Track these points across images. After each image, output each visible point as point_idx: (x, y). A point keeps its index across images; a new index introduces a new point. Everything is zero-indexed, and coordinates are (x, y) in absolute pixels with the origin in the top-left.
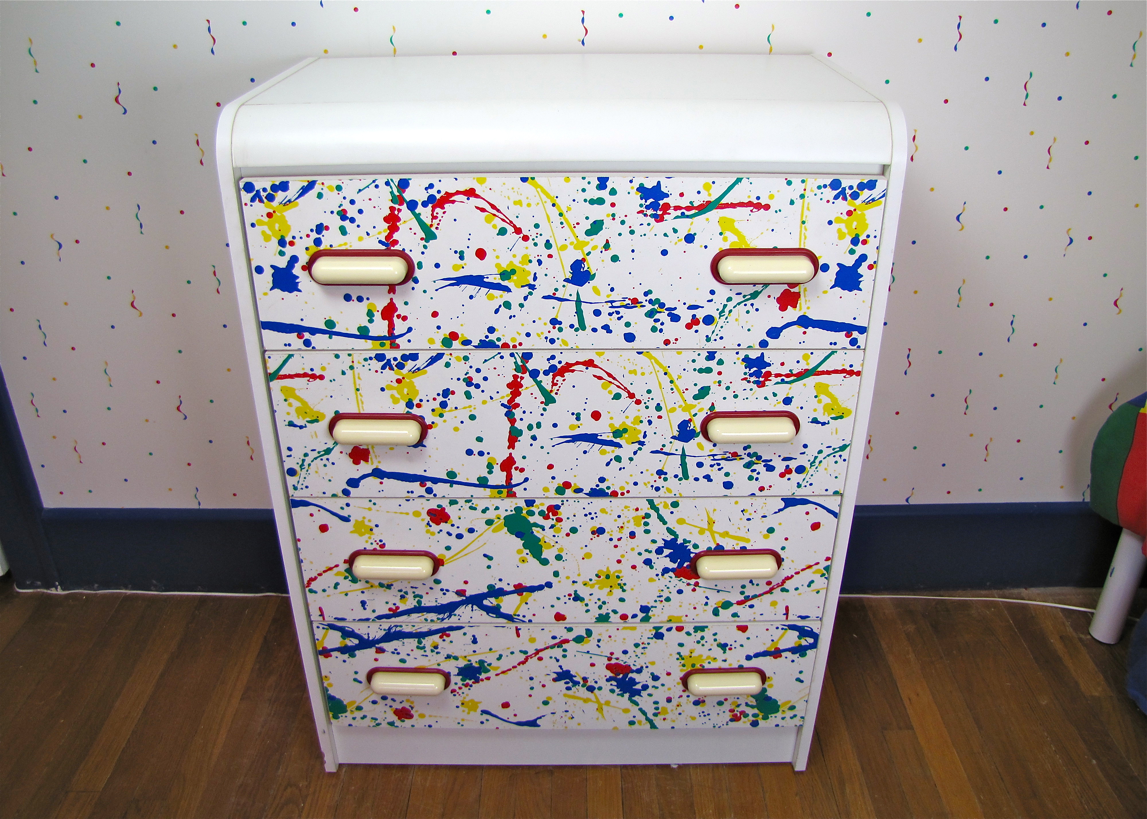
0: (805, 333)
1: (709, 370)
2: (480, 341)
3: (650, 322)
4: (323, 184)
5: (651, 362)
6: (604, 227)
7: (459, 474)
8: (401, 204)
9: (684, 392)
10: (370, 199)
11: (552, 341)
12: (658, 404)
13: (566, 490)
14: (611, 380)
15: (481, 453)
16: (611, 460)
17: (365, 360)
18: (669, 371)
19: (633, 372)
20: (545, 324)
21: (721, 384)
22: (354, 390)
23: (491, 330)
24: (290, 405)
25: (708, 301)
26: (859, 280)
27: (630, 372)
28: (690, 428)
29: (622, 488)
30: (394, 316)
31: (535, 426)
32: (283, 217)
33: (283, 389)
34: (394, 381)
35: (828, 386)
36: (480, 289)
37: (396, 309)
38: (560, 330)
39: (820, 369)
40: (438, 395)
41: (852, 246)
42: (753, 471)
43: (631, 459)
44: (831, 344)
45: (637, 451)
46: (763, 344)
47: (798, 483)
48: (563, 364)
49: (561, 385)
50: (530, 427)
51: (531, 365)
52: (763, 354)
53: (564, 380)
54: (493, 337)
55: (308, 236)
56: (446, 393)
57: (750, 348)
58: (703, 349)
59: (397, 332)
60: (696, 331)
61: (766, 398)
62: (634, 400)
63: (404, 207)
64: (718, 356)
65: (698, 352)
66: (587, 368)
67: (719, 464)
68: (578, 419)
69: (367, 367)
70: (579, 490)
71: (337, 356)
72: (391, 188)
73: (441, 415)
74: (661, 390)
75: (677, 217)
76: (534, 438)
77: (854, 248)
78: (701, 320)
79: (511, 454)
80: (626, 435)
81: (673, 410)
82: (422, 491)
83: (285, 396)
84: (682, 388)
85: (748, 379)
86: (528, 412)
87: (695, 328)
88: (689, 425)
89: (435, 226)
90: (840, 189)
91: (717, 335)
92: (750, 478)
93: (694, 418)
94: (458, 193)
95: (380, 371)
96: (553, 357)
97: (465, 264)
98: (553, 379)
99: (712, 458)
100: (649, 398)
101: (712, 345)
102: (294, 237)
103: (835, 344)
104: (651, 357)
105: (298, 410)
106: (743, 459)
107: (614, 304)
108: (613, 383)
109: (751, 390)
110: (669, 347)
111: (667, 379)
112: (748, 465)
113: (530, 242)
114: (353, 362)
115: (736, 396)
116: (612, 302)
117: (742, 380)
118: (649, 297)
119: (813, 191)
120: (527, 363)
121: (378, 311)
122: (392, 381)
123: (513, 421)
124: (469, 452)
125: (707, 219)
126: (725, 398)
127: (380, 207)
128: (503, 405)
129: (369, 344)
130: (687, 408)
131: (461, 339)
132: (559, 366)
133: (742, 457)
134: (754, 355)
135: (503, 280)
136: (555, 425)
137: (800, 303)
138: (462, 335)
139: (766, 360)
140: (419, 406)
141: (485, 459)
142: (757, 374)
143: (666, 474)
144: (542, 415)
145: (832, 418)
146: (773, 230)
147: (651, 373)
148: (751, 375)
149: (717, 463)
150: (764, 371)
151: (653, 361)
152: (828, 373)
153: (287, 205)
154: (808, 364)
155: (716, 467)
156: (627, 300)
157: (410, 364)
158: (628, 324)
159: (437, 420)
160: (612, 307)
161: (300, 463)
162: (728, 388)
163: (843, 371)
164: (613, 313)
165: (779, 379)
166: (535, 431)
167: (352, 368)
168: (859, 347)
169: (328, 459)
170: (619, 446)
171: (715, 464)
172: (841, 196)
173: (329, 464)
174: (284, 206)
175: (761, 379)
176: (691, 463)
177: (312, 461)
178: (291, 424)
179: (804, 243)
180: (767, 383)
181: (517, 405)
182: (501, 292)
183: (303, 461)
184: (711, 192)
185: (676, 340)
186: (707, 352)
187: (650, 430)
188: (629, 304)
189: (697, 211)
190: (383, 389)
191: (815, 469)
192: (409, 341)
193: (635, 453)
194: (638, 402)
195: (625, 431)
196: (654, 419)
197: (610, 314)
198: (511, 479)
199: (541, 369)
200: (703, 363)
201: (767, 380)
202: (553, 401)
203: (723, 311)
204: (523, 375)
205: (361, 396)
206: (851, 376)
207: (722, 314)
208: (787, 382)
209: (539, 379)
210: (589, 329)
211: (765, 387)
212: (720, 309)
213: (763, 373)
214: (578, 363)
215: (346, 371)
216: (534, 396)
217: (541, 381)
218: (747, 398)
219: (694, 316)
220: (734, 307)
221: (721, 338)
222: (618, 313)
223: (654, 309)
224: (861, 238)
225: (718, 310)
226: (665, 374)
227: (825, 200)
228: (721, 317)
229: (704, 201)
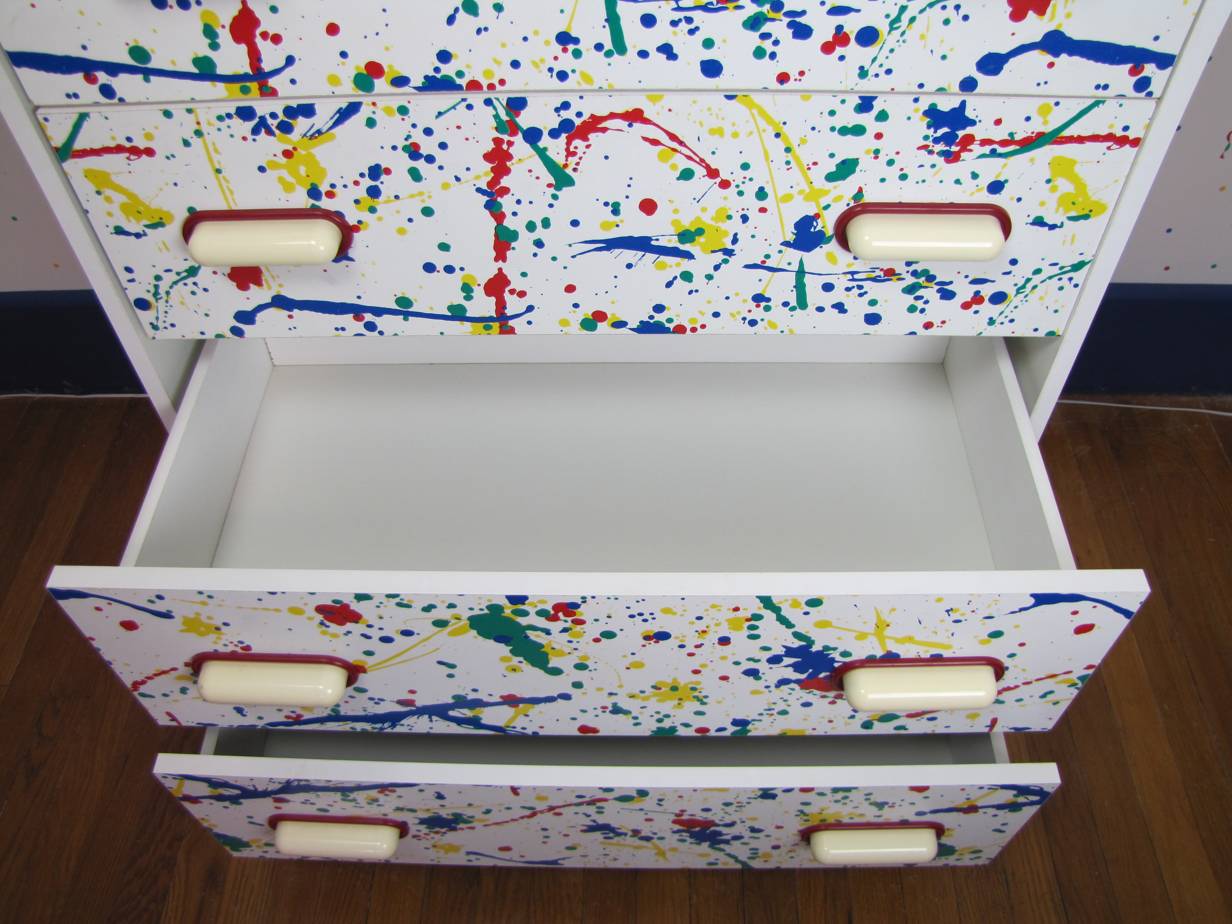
0: (1051, 65)
1: (859, 130)
2: (426, 77)
3: (753, 39)
5: (753, 115)
7: (416, 300)
9: (809, 169)
11: (562, 76)
12: (761, 189)
13: (599, 324)
14: (675, 145)
15: (449, 269)
16: (675, 278)
17: (220, 118)
18: (785, 130)
19: (718, 132)
20: (547, 43)
21: (880, 155)
22: (212, 173)
23: (444, 56)
24: (109, 200)
27: (712, 132)
28: (815, 228)
29: (692, 320)
30: (255, 36)
31: (539, 225)
33: (89, 174)
34: (280, 154)
35: (1074, 163)
37: (256, 23)
38: (577, 54)
39: (1066, 133)
40: (362, 175)
42: (918, 298)
43: (709, 277)
44: (1097, 87)
45: (720, 264)
46: (968, 85)
47: (991, 319)
48: (586, 117)
49: (582, 155)
50: (531, 227)
51: (525, 120)
52: (963, 103)
53: (588, 147)
54: (448, 70)
56: (375, 172)
57: (941, 90)
58: (852, 91)
59: (267, 67)
60: (842, 58)
61: (958, 182)
62: (718, 180)
64: (878, 106)
65: (840, 97)
66: (630, 125)
67: (860, 288)
68: (616, 211)
69: (226, 132)
70: (619, 324)
71: (168, 114)
73: (373, 210)
74: (768, 165)
76: (539, 244)
78: (852, 37)
79: (500, 270)
80: (701, 239)
81: (787, 198)
82: (359, 327)
83: (95, 185)
84: (807, 160)
85: (930, 148)
86: (525, 202)
87: (839, 51)
88: (815, 224)
91: (881, 66)
92: (912, 310)
93: (824, 214)
95: (250, 137)
96: (566, 106)
98: (569, 144)
99: (849, 277)
100: (745, 178)
101: (868, 86)
103: (1106, 87)
104: (751, 105)
105: (124, 208)
106: (903, 279)
107: (682, 4)
108: (680, 152)
109: (933, 166)
110: (786, 86)
111: (780, 144)
112: (910, 290)
114: (198, 123)
115: (903, 177)
117: (920, 148)
120: (518, 115)
121: (224, 27)
122: (275, 155)
123: (499, 217)
124: (429, 268)
126: (883, 180)
128: (479, 190)
129: (220, 89)
130: (812, 195)
131: (389, 74)
132: (578, 122)
133: (901, 276)
134: (946, 104)
136: (575, 223)
137: (1053, 7)
138: (390, 67)
139: (969, 113)
140: (330, 195)
141: (457, 278)
142: (948, 139)
143: (768, 300)
144: (551, 206)
145: (1071, 219)
147: (751, 133)
148: (936, 141)
149: (857, 286)
150: (961, 133)
151: (755, 111)
152: (1080, 140)
154: (1045, 123)
155: (855, 292)
157: (301, 124)
158: (708, 44)
159: (365, 216)
160: (678, 9)
161: (153, 290)
162: (891, 163)
163: (1110, 137)
164: (680, 21)
165: (987, 149)
166: (540, 233)
167: (198, 133)
168: (1150, 95)
169: (195, 284)
170: (689, 256)
171: (853, 288)
173: (200, 292)
175: (955, 149)
176: (812, 285)
177: (171, 287)
178: (119, 231)
180: (964, 155)
181: (505, 191)
183: (156, 287)
185: (802, 73)
186: (861, 98)
187: (744, 231)
188: (711, 3)
190: (262, 169)
191: (1023, 298)
192: (293, 82)
193: (717, 268)
194: (725, 184)
195: (700, 232)
196: (753, 214)
197: (674, 23)
198: (504, 307)
199: (545, 128)
200: (850, 118)
201: (964, 149)
202: (570, 182)
203: (898, 19)
204: (512, 139)
205: (227, 181)
206: (1121, 146)
207: (895, 26)
208: (1000, 155)
209: (541, 144)
210: (632, 53)
211: (959, 163)
212: (893, 16)
213: (960, 137)
214: (613, 116)
215: (190, 140)
216: (535, 175)
217: (545, 149)
218: (924, 181)
219: (839, 28)
220: (921, 12)
221: (889, 72)
222: (689, 20)
223: (761, 13)
225: (887, 16)
226: (777, 135)
228: (893, 32)
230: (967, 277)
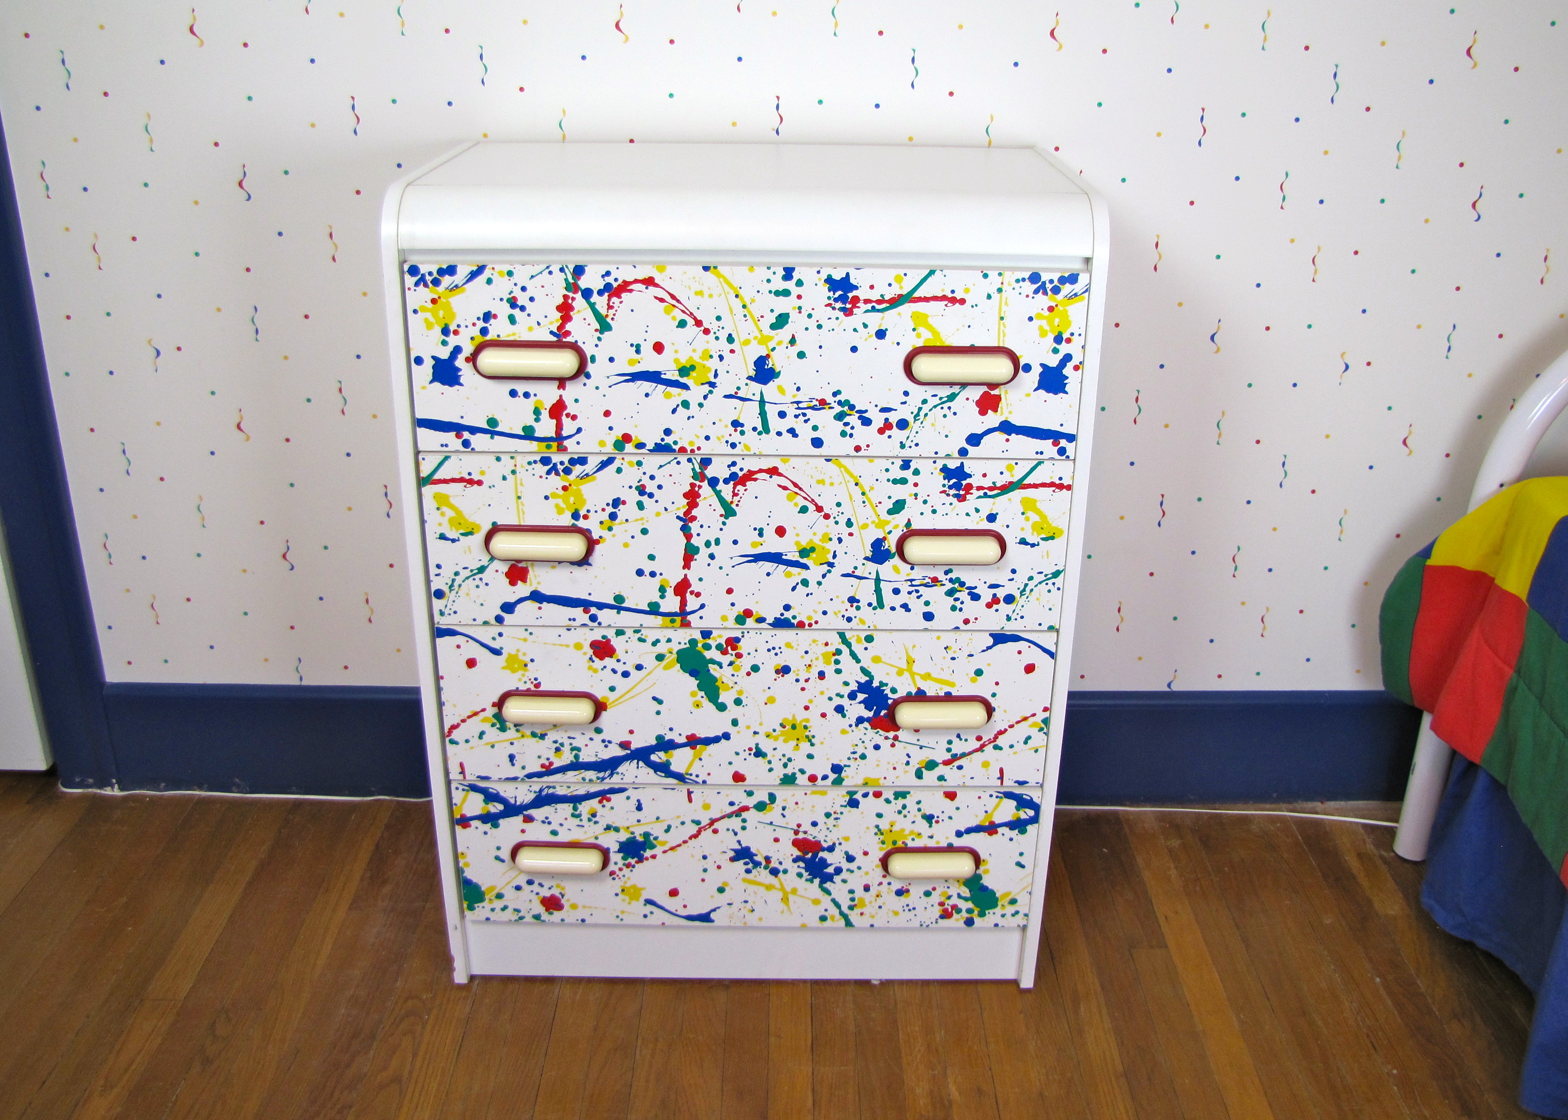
0: (1007, 440)
1: (903, 481)
2: (656, 444)
3: (839, 426)
4: (493, 269)
5: (841, 471)
6: (790, 320)
7: (628, 598)
8: (575, 292)
9: (877, 506)
10: (543, 287)
11: (733, 446)
12: (849, 520)
13: (747, 619)
14: (797, 490)
15: (653, 574)
16: (797, 584)
17: (529, 463)
18: (860, 481)
19: (821, 482)
20: (726, 426)
21: (918, 497)
22: (515, 498)
23: (668, 432)
24: (443, 514)
25: (902, 403)
26: (1065, 382)
27: (818, 482)
28: (884, 547)
29: (809, 618)
30: (562, 415)
31: (713, 543)
32: (448, 303)
33: (437, 496)
34: (560, 488)
35: (1036, 501)
36: (656, 386)
37: (565, 407)
38: (742, 433)
39: (1026, 482)
40: (608, 505)
41: (1055, 345)
42: (956, 599)
43: (819, 583)
44: (1037, 453)
45: (826, 573)
46: (963, 452)
47: (1008, 616)
48: (745, 471)
49: (742, 496)
50: (708, 544)
51: (710, 472)
52: (962, 464)
53: (746, 490)
54: (669, 440)
55: (474, 324)
56: (616, 503)
57: (948, 456)
58: (897, 457)
59: (565, 433)
60: (890, 437)
61: (967, 514)
62: (823, 514)
63: (578, 296)
64: (913, 465)
65: (891, 460)
66: (771, 477)
67: (917, 591)
68: (761, 534)
69: (531, 472)
70: (761, 620)
71: (498, 459)
72: (566, 274)
73: (610, 529)
74: (852, 504)
75: (867, 311)
76: (712, 557)
77: (1057, 347)
78: (894, 425)
79: (686, 575)
80: (813, 555)
81: (865, 526)
82: (584, 618)
83: (438, 503)
84: (875, 501)
85: (947, 492)
86: (705, 527)
87: (888, 433)
88: (884, 544)
89: (611, 316)
90: (1040, 283)
91: (912, 441)
92: (953, 608)
93: (889, 537)
94: (636, 281)
95: (545, 476)
96: (734, 464)
97: (642, 359)
98: (734, 488)
99: (909, 583)
100: (839, 512)
101: (906, 453)
102: (459, 326)
103: (1042, 453)
104: (840, 466)
105: (451, 521)
106: (944, 585)
107: (801, 405)
108: (800, 495)
109: (951, 504)
110: (859, 454)
111: (858, 490)
112: (950, 593)
113: (712, 336)
114: (515, 465)
115: (934, 512)
116: (798, 403)
117: (941, 492)
118: (838, 398)
119: (1011, 285)
120: (706, 469)
121: (546, 409)
122: (557, 489)
123: (689, 537)
124: (640, 573)
125: (899, 314)
126: (922, 514)
127: (553, 295)
128: (678, 517)
129: (534, 446)
130: (881, 524)
131: (635, 441)
132: (740, 474)
133: (943, 583)
134: (953, 464)
135: (681, 376)
136: (735, 542)
137: (1002, 407)
138: (636, 437)
139: (966, 470)
140: (586, 517)
141: (656, 582)
142: (957, 486)
143: (858, 601)
144: (721, 529)
145: (1043, 539)
146: (969, 326)
147: (841, 483)
148: (950, 487)
149: (915, 590)
150: (964, 483)
151: (842, 469)
152: (1035, 486)
153: (454, 290)
154: (1012, 476)
155: (915, 594)
156: (814, 400)
157: (578, 469)
158: (815, 428)
159: (605, 533)
160: (799, 408)
161: (450, 583)
162: (925, 502)
163: (1052, 484)
164: (799, 415)
165: (981, 493)
166: (713, 549)
167: (514, 472)
168: (1068, 457)
169: (481, 579)
170: (805, 567)
171: (913, 591)
172: (1041, 291)
173: (482, 585)
174: (450, 291)
176: (886, 589)
177: (463, 581)
178: (443, 537)
179: (1003, 341)
180: (968, 497)
181: (694, 518)
182: (679, 390)
183: (453, 580)
184: (902, 284)
185: (868, 446)
186: (902, 460)
187: (840, 549)
188: (816, 405)
189: (888, 305)
190: (547, 498)
191: (1025, 599)
192: (578, 443)
193: (824, 576)
194: (827, 517)
195: (813, 549)
196: (845, 537)
197: (796, 417)
198: (686, 605)
199: (721, 477)
200: (897, 472)
201: (968, 493)
202: (734, 514)
203: (918, 414)
204: (701, 484)
205: (523, 505)
206: (1061, 490)
207: (917, 418)
208: (990, 497)
209: (718, 488)
210: (773, 432)
211: (966, 502)
212: (915, 412)
213: (964, 485)
214: (761, 471)
215: (507, 476)
216: (713, 508)
217: (720, 491)
218: (947, 514)
219: (887, 420)
220: (930, 410)
221: (917, 445)
223: (843, 411)
224: (1065, 336)
225: (912, 413)
226: (857, 484)
227: (1024, 295)
228: (916, 422)
229: (895, 295)
230: (985, 583)
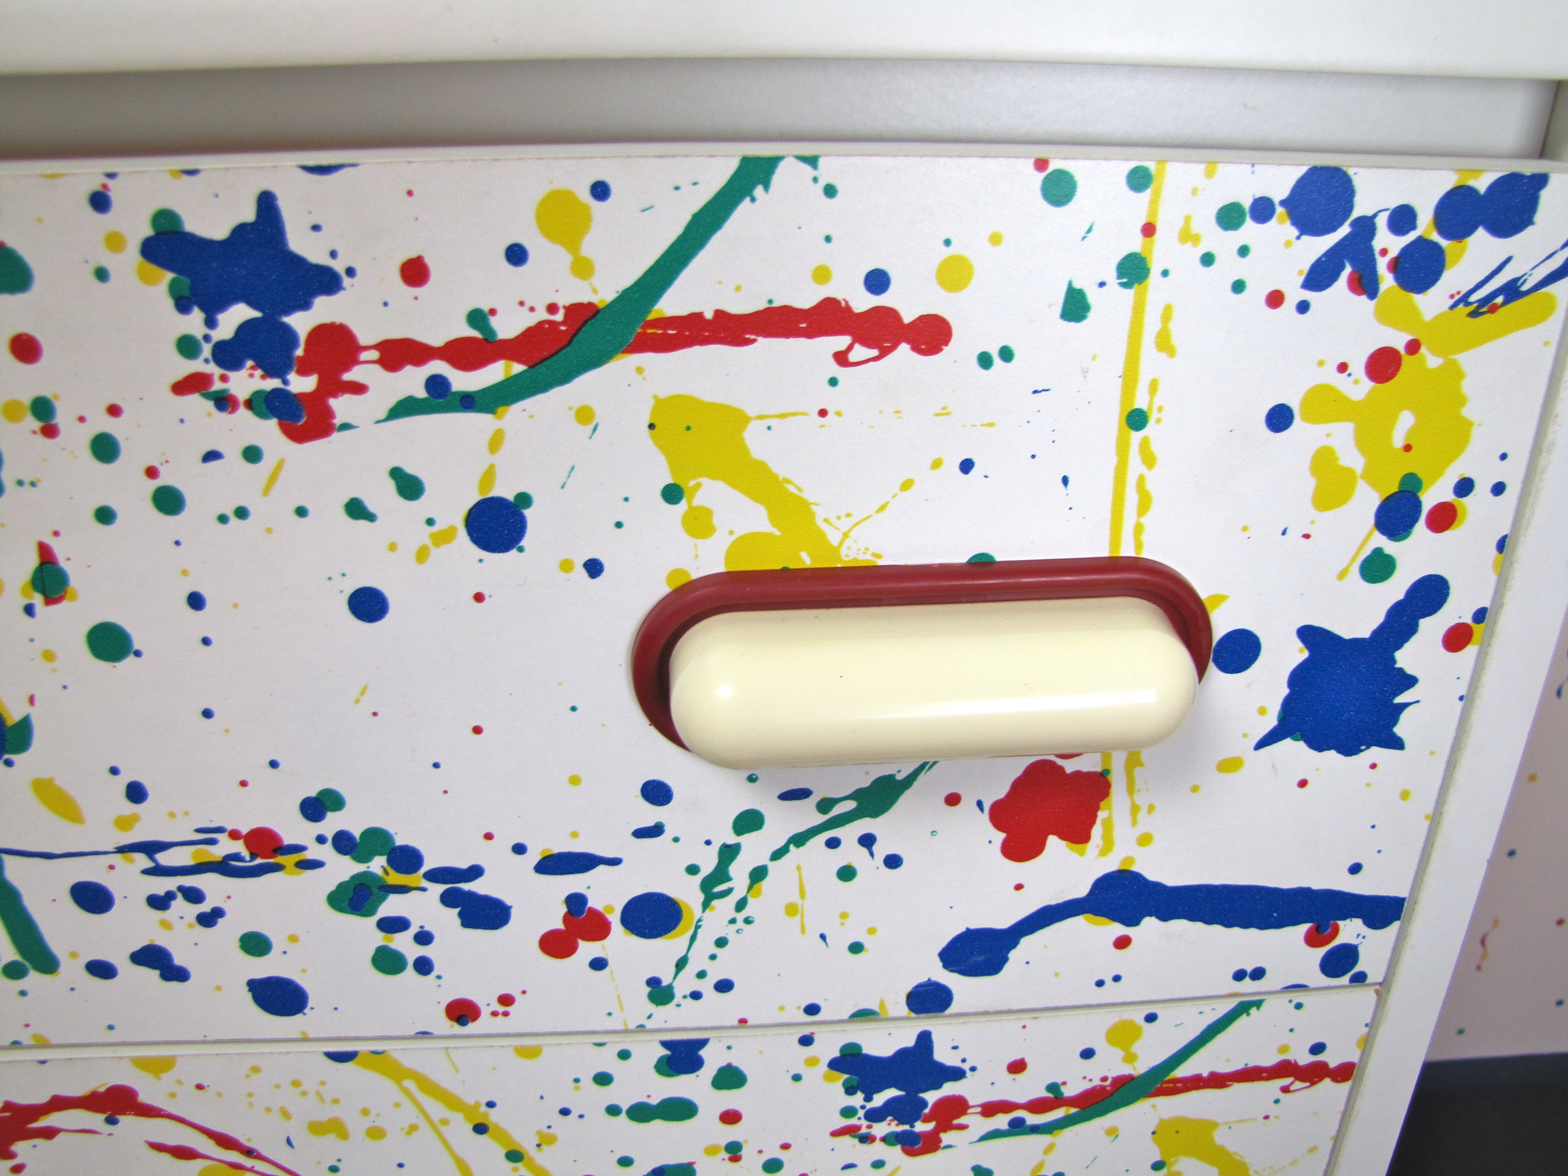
0: (1122, 943)
1: (678, 1110)
3: (361, 932)
5: (406, 1091)
14: (232, 1156)
18: (493, 1117)
19: (331, 1128)
21: (742, 1154)
25: (640, 833)
26: (1399, 700)
27: (317, 1128)
35: (1211, 1125)
39: (1183, 1071)
41: (1380, 541)
44: (1239, 976)
46: (929, 999)
52: (925, 1037)
53: (16, 1169)
57: (863, 1017)
58: (641, 1032)
60: (598, 965)
64: (714, 1057)
65: (616, 1044)
66: (114, 1121)
75: (405, 408)
77: (1390, 547)
78: (615, 919)
85: (863, 1131)
87: (587, 950)
90: (1345, 230)
91: (701, 975)
101: (679, 1019)
103: (1258, 974)
104: (398, 1072)
107: (165, 858)
108: (251, 1171)
109: (878, 1164)
110: (472, 1028)
111: (491, 1146)
116: (151, 848)
117: (835, 1134)
118: (332, 824)
119: (1195, 240)
125: (585, 415)
134: (883, 1042)
137: (1108, 825)
139: (942, 1054)
142: (903, 1110)
146: (967, 466)
147: (414, 1128)
148: (874, 1116)
150: (931, 1097)
151: (409, 1083)
152: (1217, 1081)
154: (1130, 1058)
156: (222, 838)
158: (255, 944)
160: (158, 871)
162: (772, 1166)
163: (1284, 1069)
164: (170, 896)
165: (1001, 1121)
168: (1360, 978)
172: (1348, 270)
175: (920, 1127)
179: (1138, 529)
180: (947, 1138)
184: (589, 247)
185: (506, 1000)
186: (665, 1044)
188: (237, 857)
189: (518, 368)
197: (159, 902)
200: (649, 1086)
201: (946, 1126)
203: (720, 874)
206: (1313, 1083)
207: (718, 889)
208: (1035, 1129)
210: (72, 967)
211: (939, 1153)
212: (707, 869)
213: (931, 1103)
214: (59, 1103)
219: (576, 901)
220: (777, 855)
221: (724, 986)
222: (194, 896)
223: (367, 875)
224: (1429, 499)
225: (693, 870)
226: (481, 1129)
227: (1257, 292)
228: (715, 903)
229: (552, 308)
